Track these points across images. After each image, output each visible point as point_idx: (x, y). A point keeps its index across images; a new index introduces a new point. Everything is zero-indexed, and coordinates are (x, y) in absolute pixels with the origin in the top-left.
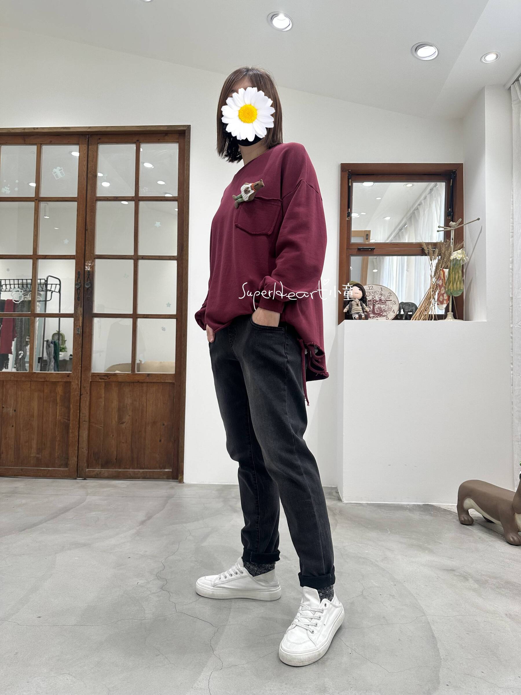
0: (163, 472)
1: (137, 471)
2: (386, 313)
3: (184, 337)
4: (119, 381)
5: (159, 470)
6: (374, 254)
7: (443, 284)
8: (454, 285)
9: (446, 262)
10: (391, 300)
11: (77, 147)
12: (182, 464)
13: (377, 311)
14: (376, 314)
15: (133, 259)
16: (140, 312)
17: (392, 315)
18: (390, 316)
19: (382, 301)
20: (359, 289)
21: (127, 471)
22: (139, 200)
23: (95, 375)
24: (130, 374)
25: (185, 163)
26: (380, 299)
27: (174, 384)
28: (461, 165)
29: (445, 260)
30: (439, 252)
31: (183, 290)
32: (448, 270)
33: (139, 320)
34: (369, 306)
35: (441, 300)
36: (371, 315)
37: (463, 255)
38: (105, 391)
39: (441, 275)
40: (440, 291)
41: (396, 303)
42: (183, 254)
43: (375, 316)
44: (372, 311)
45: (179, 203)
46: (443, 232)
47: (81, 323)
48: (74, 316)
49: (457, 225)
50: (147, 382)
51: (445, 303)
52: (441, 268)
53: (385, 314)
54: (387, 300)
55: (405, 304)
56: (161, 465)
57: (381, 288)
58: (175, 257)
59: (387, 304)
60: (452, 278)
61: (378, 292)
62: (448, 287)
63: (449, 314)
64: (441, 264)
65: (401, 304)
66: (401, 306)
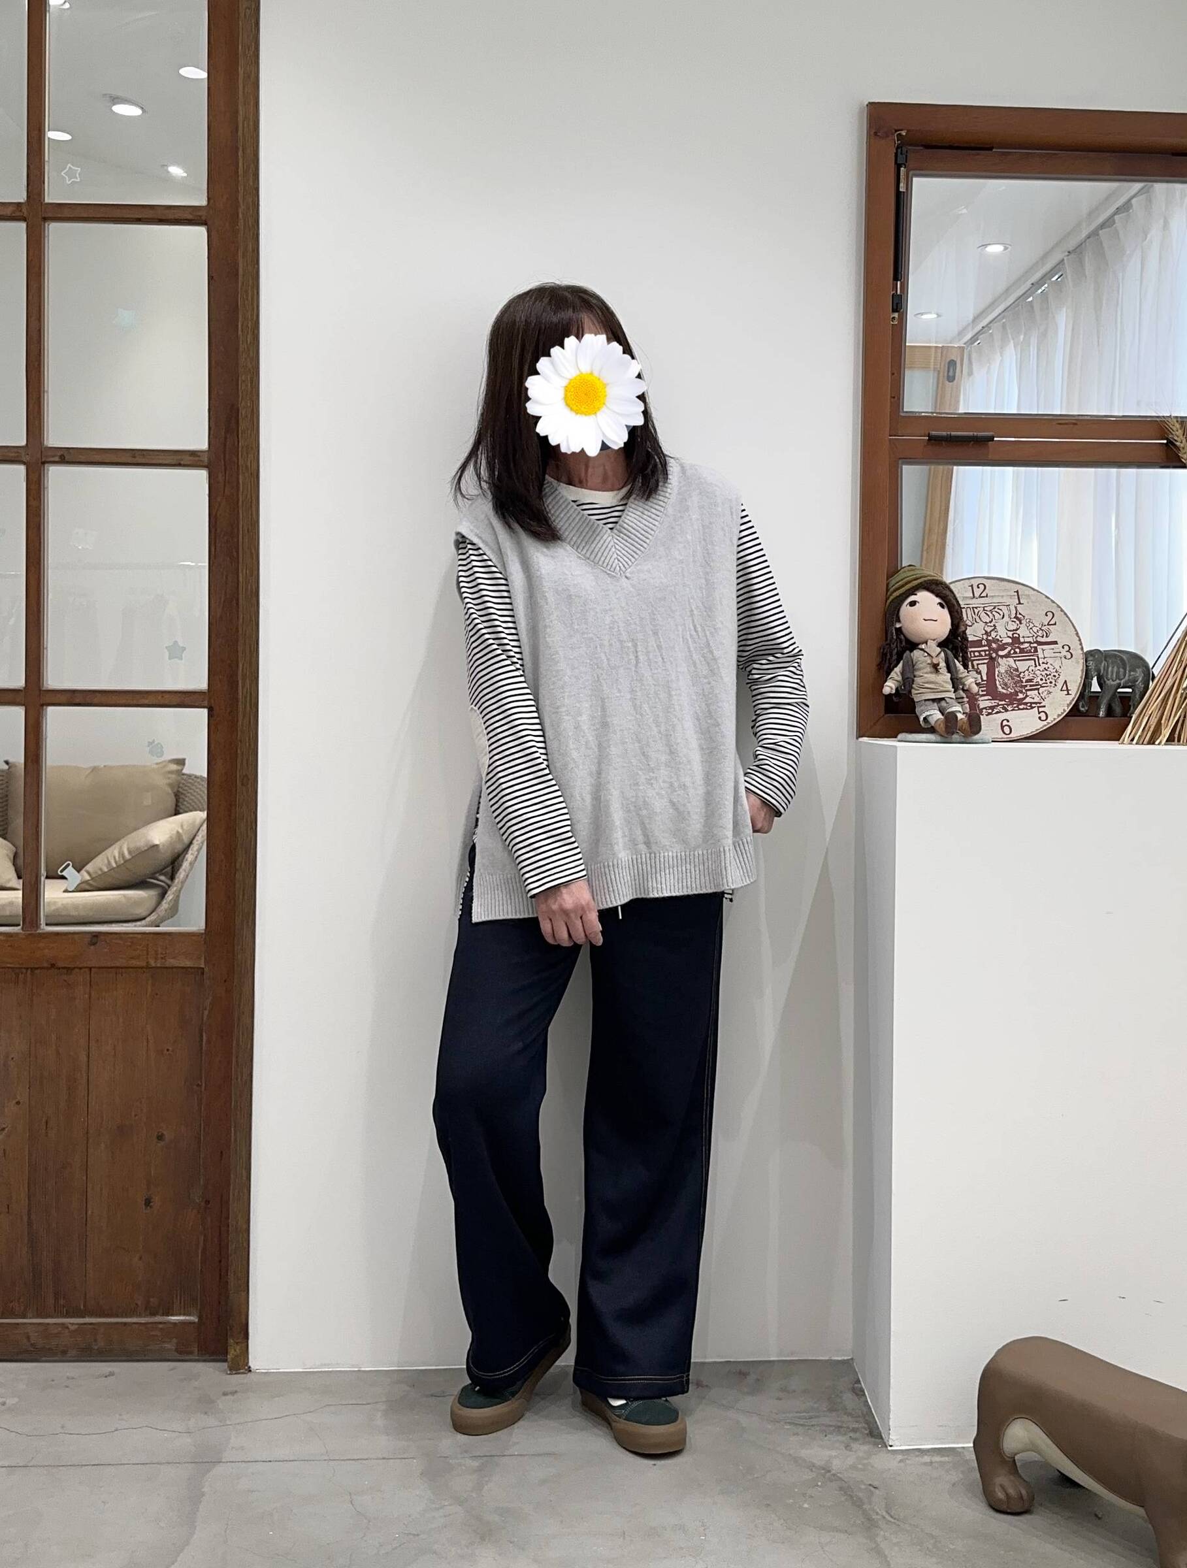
0: (161, 1326)
1: (56, 1324)
2: (1037, 691)
3: (243, 786)
5: (143, 1320)
6: (991, 456)
10: (1055, 643)
13: (1006, 684)
14: (1002, 697)
15: (24, 463)
16: (54, 679)
17: (1058, 705)
18: (1051, 704)
19: (1022, 647)
20: (938, 600)
21: (18, 1324)
22: (45, 219)
24: (17, 934)
25: (241, 71)
26: (1013, 638)
27: (203, 973)
31: (235, 596)
33: (54, 715)
36: (984, 703)
41: (1072, 655)
42: (236, 444)
43: (999, 705)
45: (214, 234)
50: (91, 969)
53: (1032, 696)
54: (1039, 639)
55: (1105, 660)
56: (152, 1299)
57: (1017, 592)
58: (199, 456)
59: (1041, 656)
61: (1004, 609)
65: (1090, 658)
66: (1090, 664)
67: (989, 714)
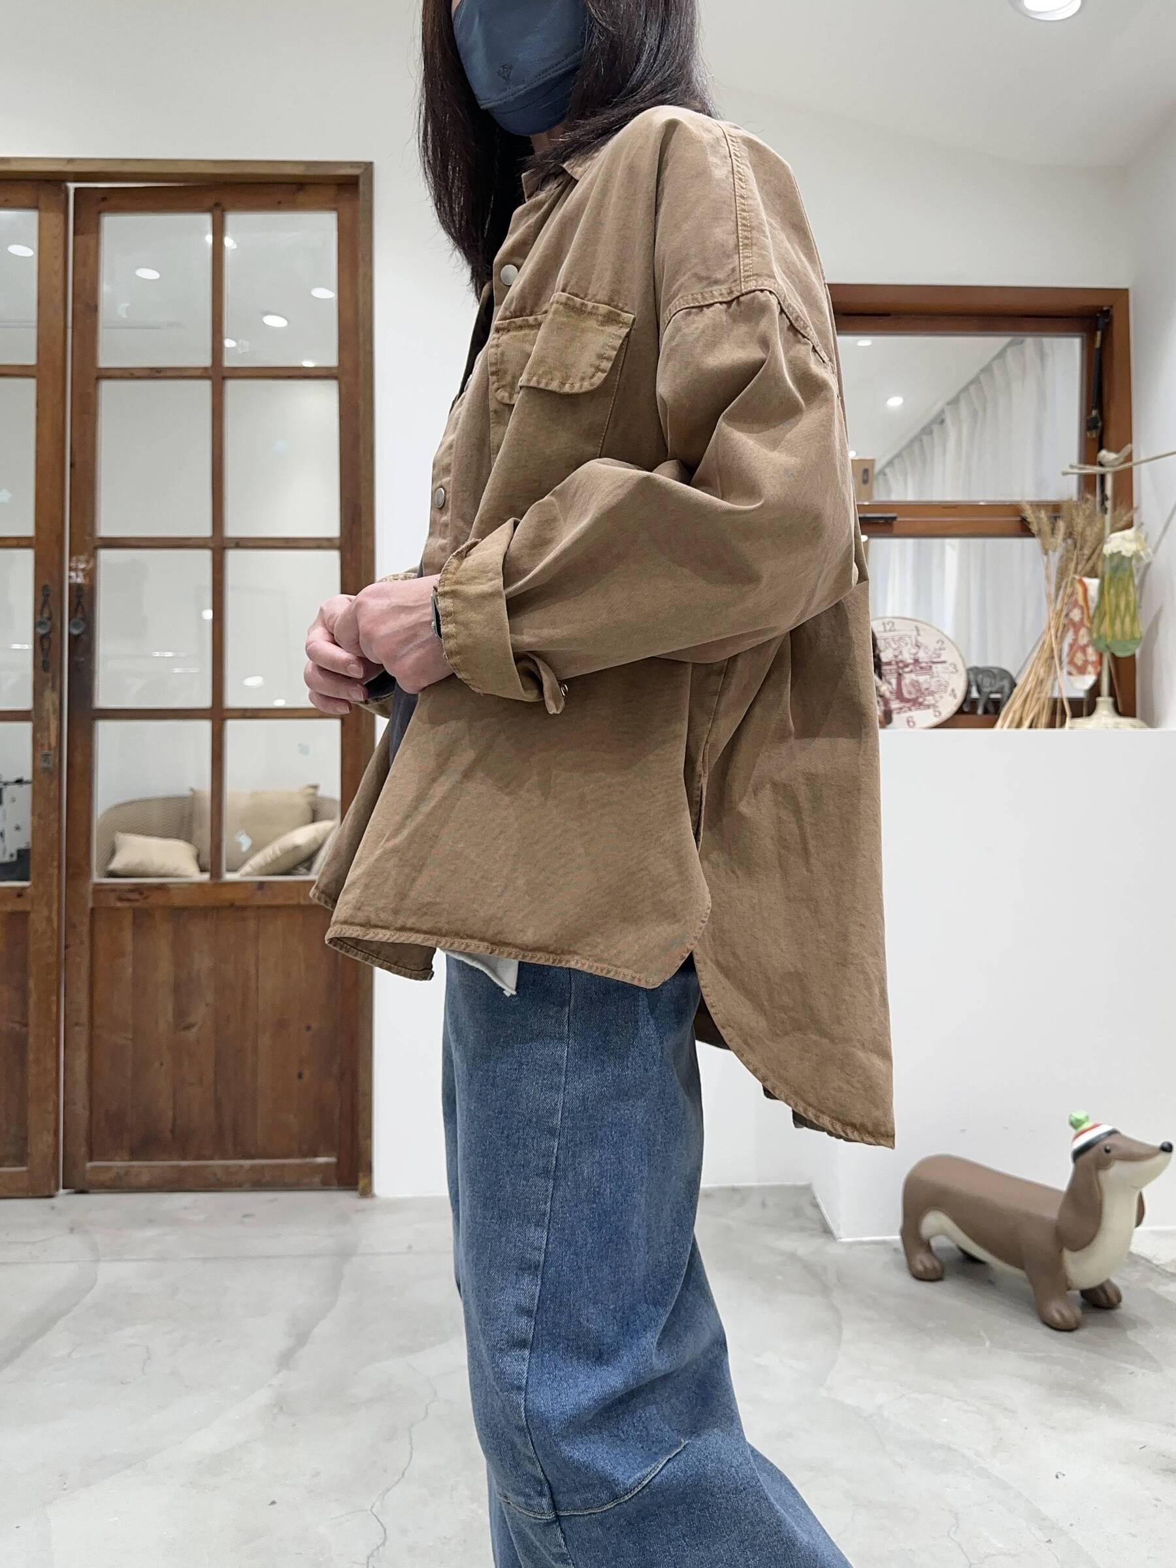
0: (310, 1166)
1: (235, 1165)
2: (932, 697)
4: (176, 905)
5: (298, 1161)
6: (896, 531)
7: (1082, 619)
8: (1114, 624)
9: (1088, 559)
10: (944, 662)
11: (30, 218)
12: (368, 1140)
13: (910, 692)
14: (908, 701)
15: (210, 548)
16: (232, 700)
17: (949, 706)
18: (942, 706)
19: (921, 665)
21: (207, 1165)
22: (224, 378)
23: (105, 890)
24: (206, 882)
25: (361, 271)
26: (914, 659)
28: (1122, 294)
29: (1086, 552)
30: (1068, 531)
33: (232, 727)
35: (1080, 662)
37: (1139, 543)
38: (134, 935)
39: (1077, 593)
40: (1074, 637)
41: (957, 671)
42: (359, 532)
43: (904, 707)
44: (896, 692)
45: (343, 386)
47: (57, 736)
48: (34, 718)
49: (1116, 461)
50: (259, 907)
51: (1089, 674)
52: (1075, 572)
53: (929, 700)
54: (934, 660)
55: (982, 674)
56: (304, 1145)
57: (916, 627)
58: (333, 541)
59: (934, 671)
60: (1110, 605)
61: (908, 640)
62: (1099, 629)
63: (1103, 702)
64: (1074, 562)
65: (970, 672)
66: (972, 677)
67: (898, 713)
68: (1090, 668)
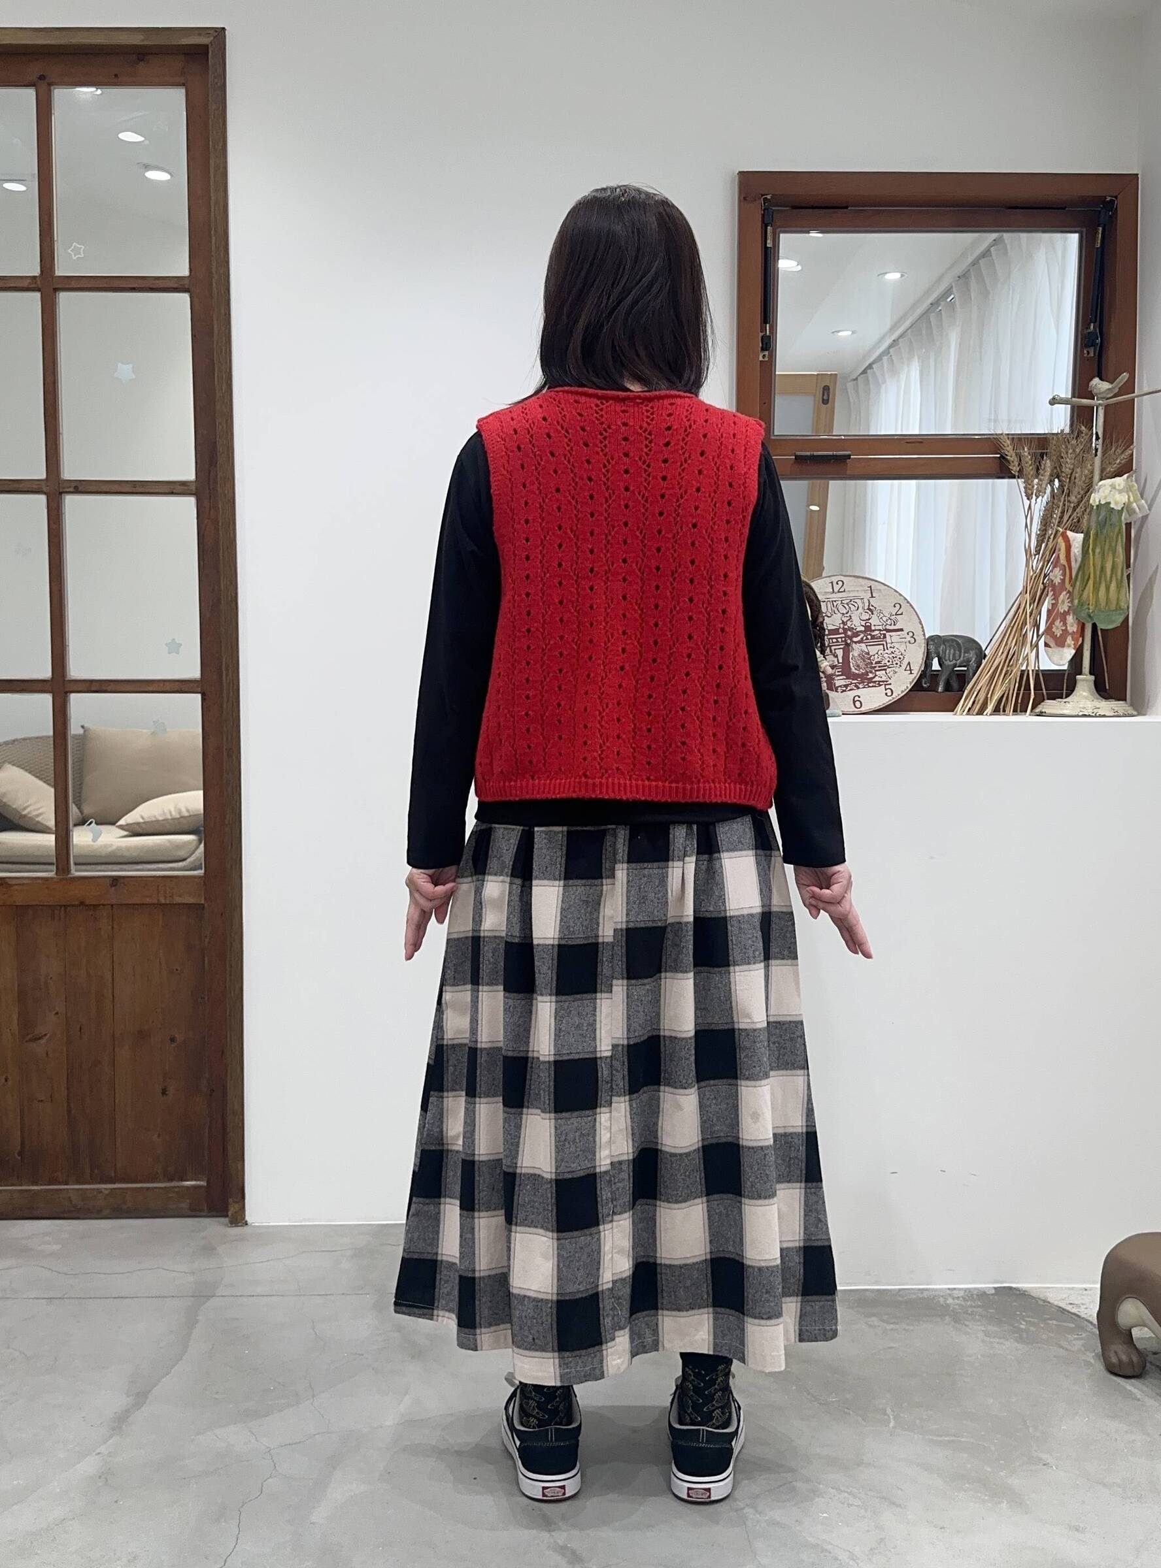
0: (176, 1190)
1: (91, 1189)
2: (884, 672)
3: (229, 756)
4: (17, 904)
5: (162, 1185)
6: (848, 472)
7: (1063, 581)
8: (1098, 590)
9: (1074, 509)
10: (902, 630)
12: (240, 1163)
13: (858, 666)
14: (855, 676)
15: (45, 493)
16: (76, 670)
17: (902, 683)
18: (895, 682)
19: (873, 634)
21: (61, 1190)
22: (56, 290)
24: (52, 878)
25: (212, 163)
26: (866, 627)
27: (203, 909)
28: (1133, 181)
29: (1073, 498)
30: (1055, 471)
31: (219, 600)
32: (1082, 536)
33: (77, 701)
34: (831, 651)
35: (1058, 633)
37: (1130, 494)
39: (1060, 550)
40: (1054, 602)
41: (915, 640)
42: (217, 475)
43: (852, 683)
44: (842, 667)
45: (196, 300)
46: (1069, 406)
49: (1112, 392)
50: (112, 906)
51: (1069, 646)
52: (1061, 522)
53: (881, 676)
54: (888, 627)
55: (944, 642)
56: (169, 1169)
57: (870, 587)
58: (188, 486)
59: (889, 640)
60: (1094, 565)
61: (859, 602)
62: (1081, 595)
63: (1083, 680)
64: (1060, 510)
65: (931, 643)
66: (932, 647)
67: (845, 691)
68: (1069, 640)
